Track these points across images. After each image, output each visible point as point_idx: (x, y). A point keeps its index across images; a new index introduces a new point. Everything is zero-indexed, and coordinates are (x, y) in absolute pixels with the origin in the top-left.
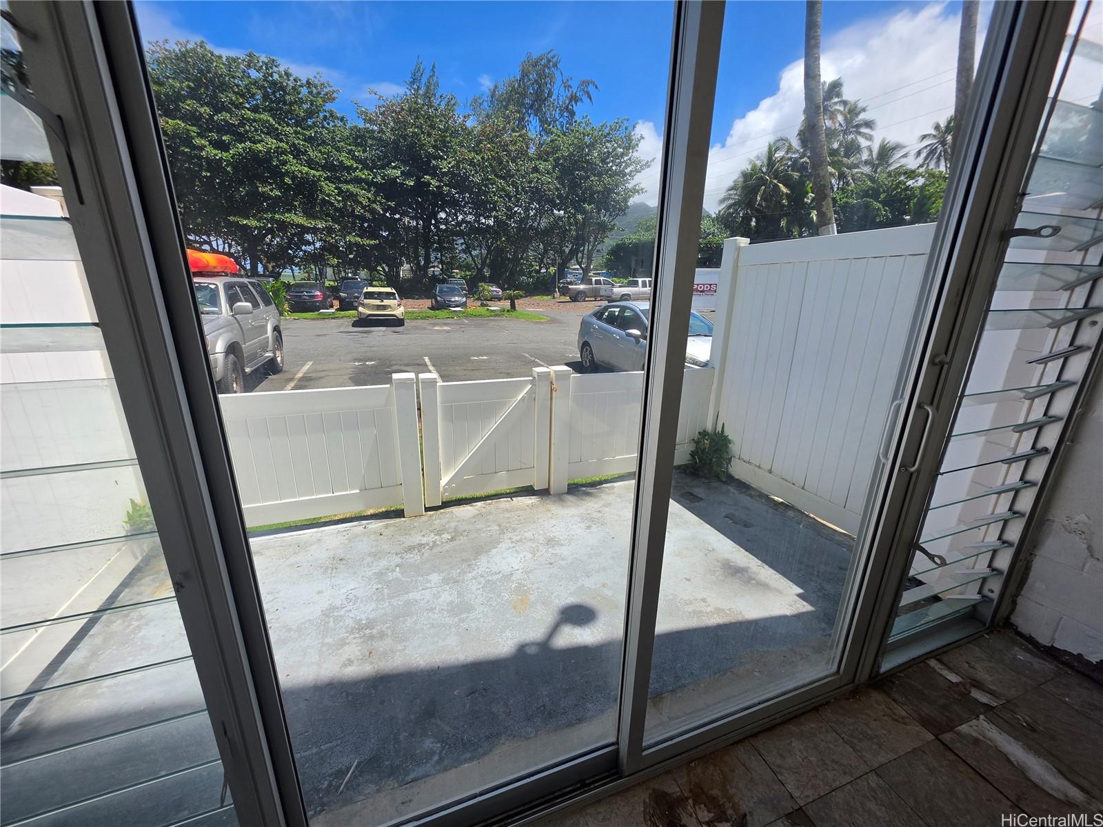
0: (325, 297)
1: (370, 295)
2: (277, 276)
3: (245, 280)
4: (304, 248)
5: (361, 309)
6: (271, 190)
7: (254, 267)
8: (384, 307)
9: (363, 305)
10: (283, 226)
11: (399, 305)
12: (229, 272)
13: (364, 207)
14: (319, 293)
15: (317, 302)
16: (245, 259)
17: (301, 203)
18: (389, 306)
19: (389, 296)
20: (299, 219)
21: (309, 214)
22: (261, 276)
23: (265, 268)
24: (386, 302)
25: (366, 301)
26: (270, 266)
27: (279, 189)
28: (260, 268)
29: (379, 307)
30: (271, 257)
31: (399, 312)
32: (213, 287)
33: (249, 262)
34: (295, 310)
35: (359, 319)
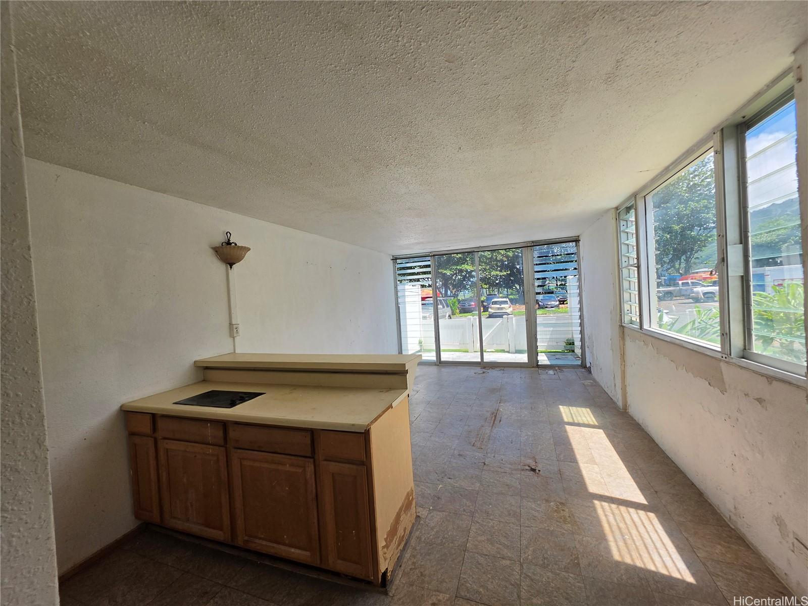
1: (496, 303)
2: (455, 296)
3: (441, 298)
4: (471, 280)
5: (490, 310)
7: (446, 292)
8: (502, 309)
9: (491, 308)
10: (461, 271)
11: (509, 307)
13: (502, 255)
14: (473, 304)
15: (471, 308)
16: (442, 289)
17: (470, 258)
18: (504, 308)
19: (506, 302)
22: (449, 296)
23: (451, 292)
24: (503, 306)
25: (493, 306)
26: (454, 292)
28: (449, 292)
29: (499, 309)
30: (454, 286)
31: (509, 311)
33: (444, 290)
34: (460, 313)
35: (489, 315)
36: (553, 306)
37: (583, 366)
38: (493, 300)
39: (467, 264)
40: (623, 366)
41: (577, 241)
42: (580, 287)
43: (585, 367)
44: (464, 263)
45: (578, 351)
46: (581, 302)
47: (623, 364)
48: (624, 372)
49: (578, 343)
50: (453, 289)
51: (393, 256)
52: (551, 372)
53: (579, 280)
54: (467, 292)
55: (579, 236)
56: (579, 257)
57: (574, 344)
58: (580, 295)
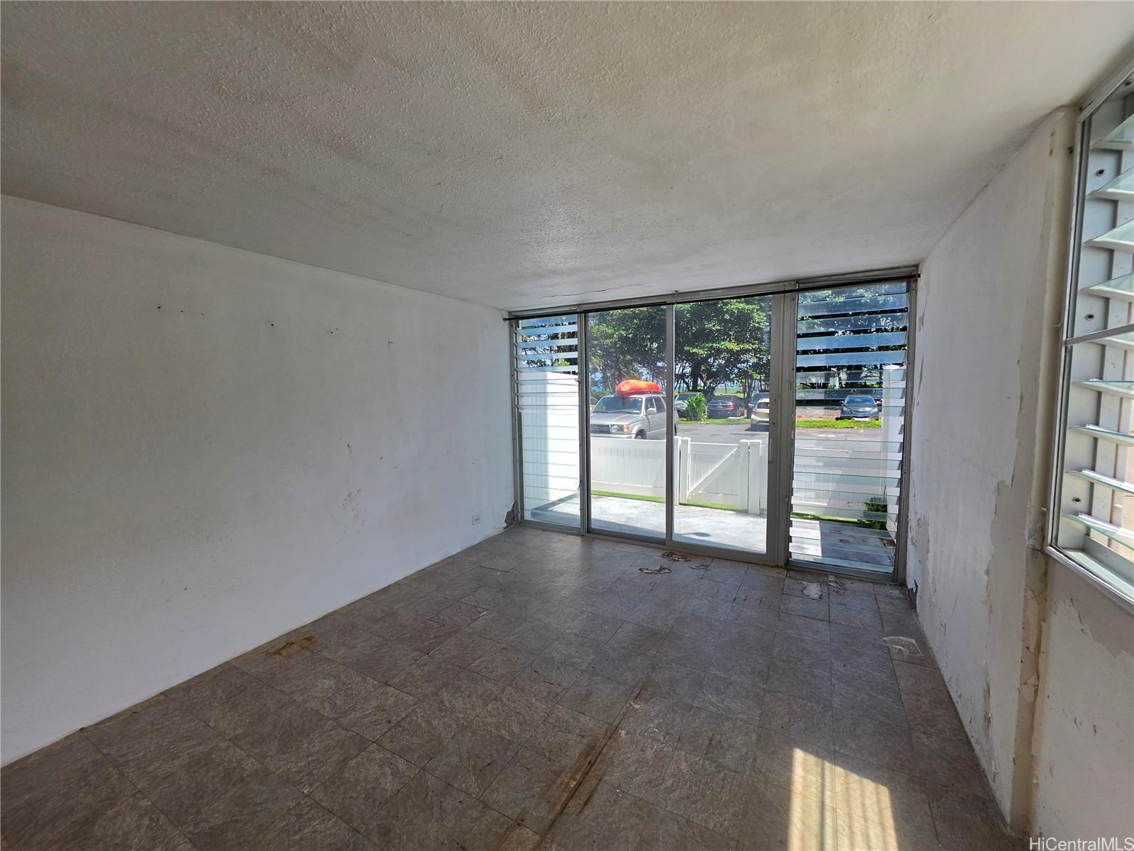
0: (736, 407)
4: (738, 366)
5: (754, 416)
6: (714, 326)
7: (696, 383)
9: (756, 413)
12: (652, 391)
14: (731, 404)
15: (728, 410)
17: (734, 332)
20: (734, 346)
21: (739, 340)
25: (759, 410)
26: (708, 382)
27: (719, 323)
30: (710, 375)
32: (640, 400)
34: (710, 417)
35: (752, 425)
36: (866, 414)
37: (898, 579)
38: (760, 401)
39: (730, 341)
40: (1028, 693)
41: (909, 276)
42: (908, 393)
43: (902, 584)
44: (725, 339)
45: (892, 527)
46: (906, 430)
47: (1033, 680)
48: (1033, 714)
49: (893, 509)
50: (707, 379)
51: (510, 312)
52: (814, 590)
53: (908, 376)
54: (728, 383)
55: (917, 266)
56: (912, 319)
57: (886, 511)
58: (907, 412)
